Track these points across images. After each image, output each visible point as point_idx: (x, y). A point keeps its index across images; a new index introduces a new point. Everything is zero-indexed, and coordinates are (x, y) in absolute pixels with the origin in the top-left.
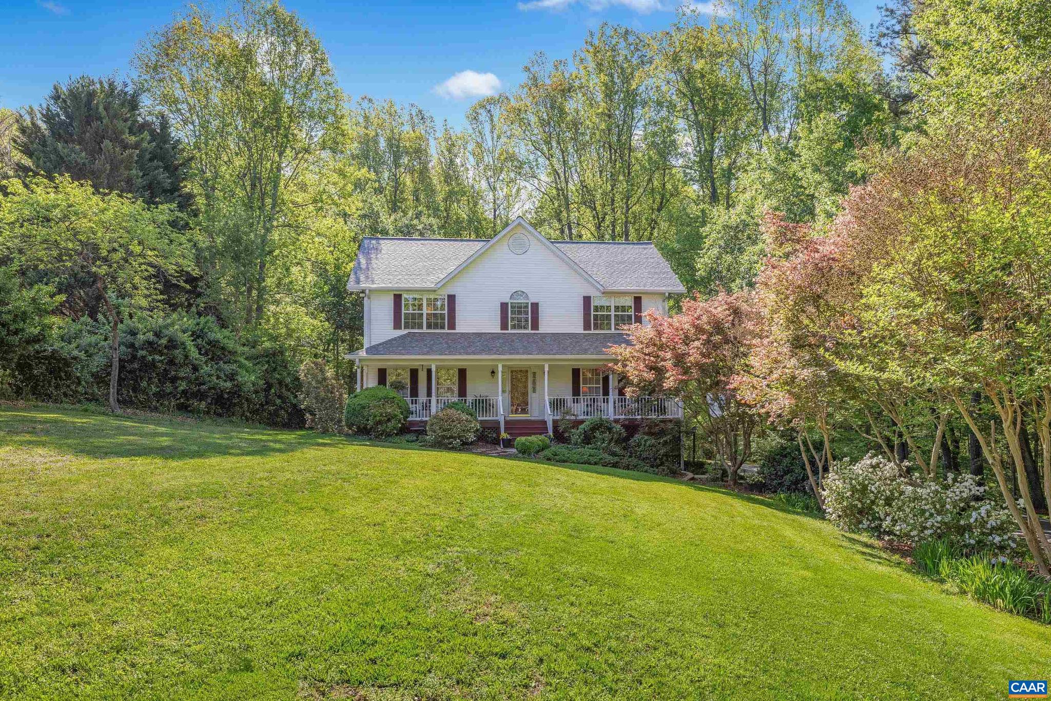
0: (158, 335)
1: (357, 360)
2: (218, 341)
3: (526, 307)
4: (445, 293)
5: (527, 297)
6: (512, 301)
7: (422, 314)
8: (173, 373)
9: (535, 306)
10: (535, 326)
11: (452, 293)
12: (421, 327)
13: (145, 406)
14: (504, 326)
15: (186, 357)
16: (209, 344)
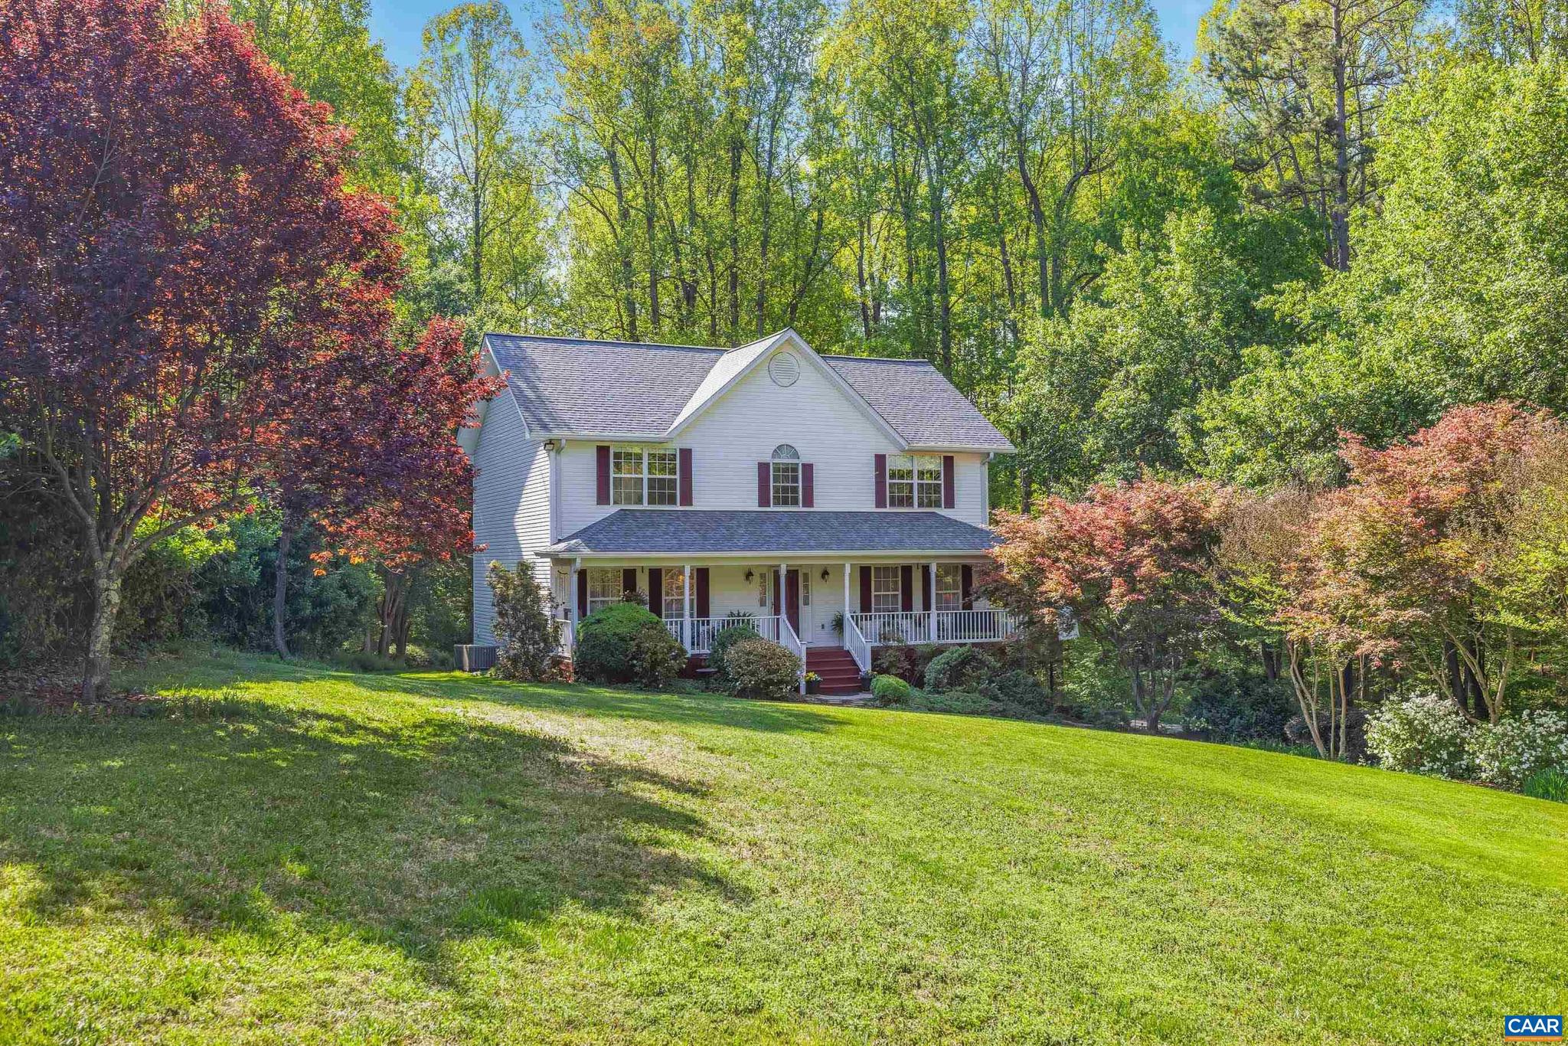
3: (795, 470)
4: (675, 445)
5: (796, 455)
6: (777, 461)
7: (642, 480)
9: (808, 468)
10: (809, 501)
11: (688, 447)
12: (639, 500)
14: (764, 501)
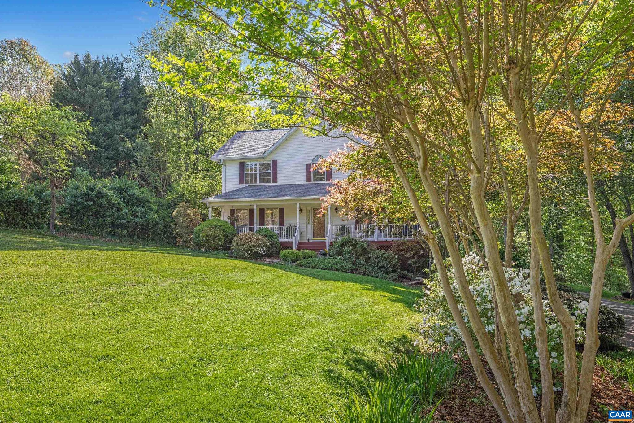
0: (92, 190)
1: (207, 203)
2: (134, 194)
4: (270, 159)
6: (314, 162)
7: (256, 174)
8: (102, 212)
10: (329, 178)
11: (275, 159)
12: (256, 182)
13: (86, 231)
14: (308, 179)
15: (110, 202)
16: (130, 196)
